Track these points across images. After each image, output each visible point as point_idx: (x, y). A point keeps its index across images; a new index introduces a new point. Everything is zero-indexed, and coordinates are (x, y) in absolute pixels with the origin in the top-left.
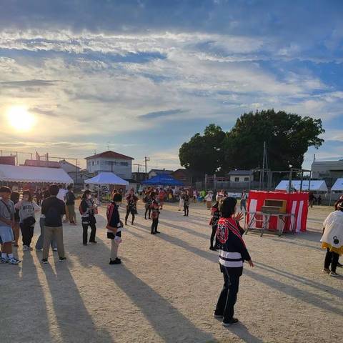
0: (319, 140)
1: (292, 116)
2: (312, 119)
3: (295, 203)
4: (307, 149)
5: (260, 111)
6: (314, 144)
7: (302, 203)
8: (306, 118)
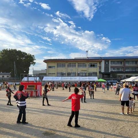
0: (34, 62)
1: (24, 53)
2: (31, 55)
3: (38, 86)
4: (30, 66)
5: (11, 49)
6: (32, 64)
7: (40, 86)
8: (29, 54)
